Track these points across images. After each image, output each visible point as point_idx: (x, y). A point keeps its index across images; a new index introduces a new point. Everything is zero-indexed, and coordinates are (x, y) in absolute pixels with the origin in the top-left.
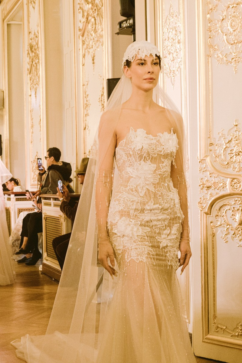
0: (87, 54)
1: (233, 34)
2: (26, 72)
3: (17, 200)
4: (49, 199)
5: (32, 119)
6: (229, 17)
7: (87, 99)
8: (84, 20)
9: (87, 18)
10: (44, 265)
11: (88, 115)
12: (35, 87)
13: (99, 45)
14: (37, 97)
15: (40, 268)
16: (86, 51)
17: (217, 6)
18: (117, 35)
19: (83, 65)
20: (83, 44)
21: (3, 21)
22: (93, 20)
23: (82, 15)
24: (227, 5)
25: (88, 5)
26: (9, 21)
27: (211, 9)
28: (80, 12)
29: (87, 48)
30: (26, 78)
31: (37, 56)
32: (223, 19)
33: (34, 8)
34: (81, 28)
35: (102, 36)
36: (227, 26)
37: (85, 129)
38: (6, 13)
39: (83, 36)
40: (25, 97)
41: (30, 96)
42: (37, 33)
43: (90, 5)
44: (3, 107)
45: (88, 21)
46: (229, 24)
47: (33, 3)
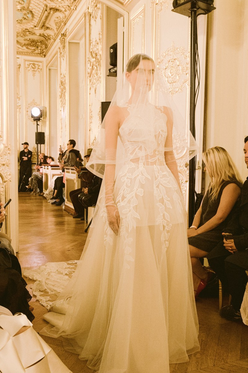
0: (92, 88)
1: (171, 77)
2: (58, 97)
3: (52, 169)
4: (69, 169)
5: (62, 124)
6: (170, 67)
7: (92, 114)
8: (91, 67)
9: (93, 67)
10: (65, 205)
11: (92, 123)
12: (63, 106)
13: (99, 83)
14: (65, 112)
15: (64, 207)
16: (92, 86)
17: (163, 60)
18: (108, 77)
19: (90, 94)
20: (90, 82)
21: (47, 67)
22: (96, 68)
23: (90, 65)
24: (168, 60)
25: (93, 59)
26: (50, 67)
27: (159, 62)
28: (88, 63)
29: (92, 84)
30: (59, 100)
31: (65, 88)
32: (166, 68)
33: (64, 60)
34: (89, 72)
35: (100, 77)
36: (168, 73)
37: (90, 130)
38: (48, 62)
39: (90, 77)
40: (58, 111)
41: (61, 111)
42: (65, 75)
43: (94, 59)
44: (46, 117)
45: (93, 69)
46: (169, 72)
47: (63, 57)
